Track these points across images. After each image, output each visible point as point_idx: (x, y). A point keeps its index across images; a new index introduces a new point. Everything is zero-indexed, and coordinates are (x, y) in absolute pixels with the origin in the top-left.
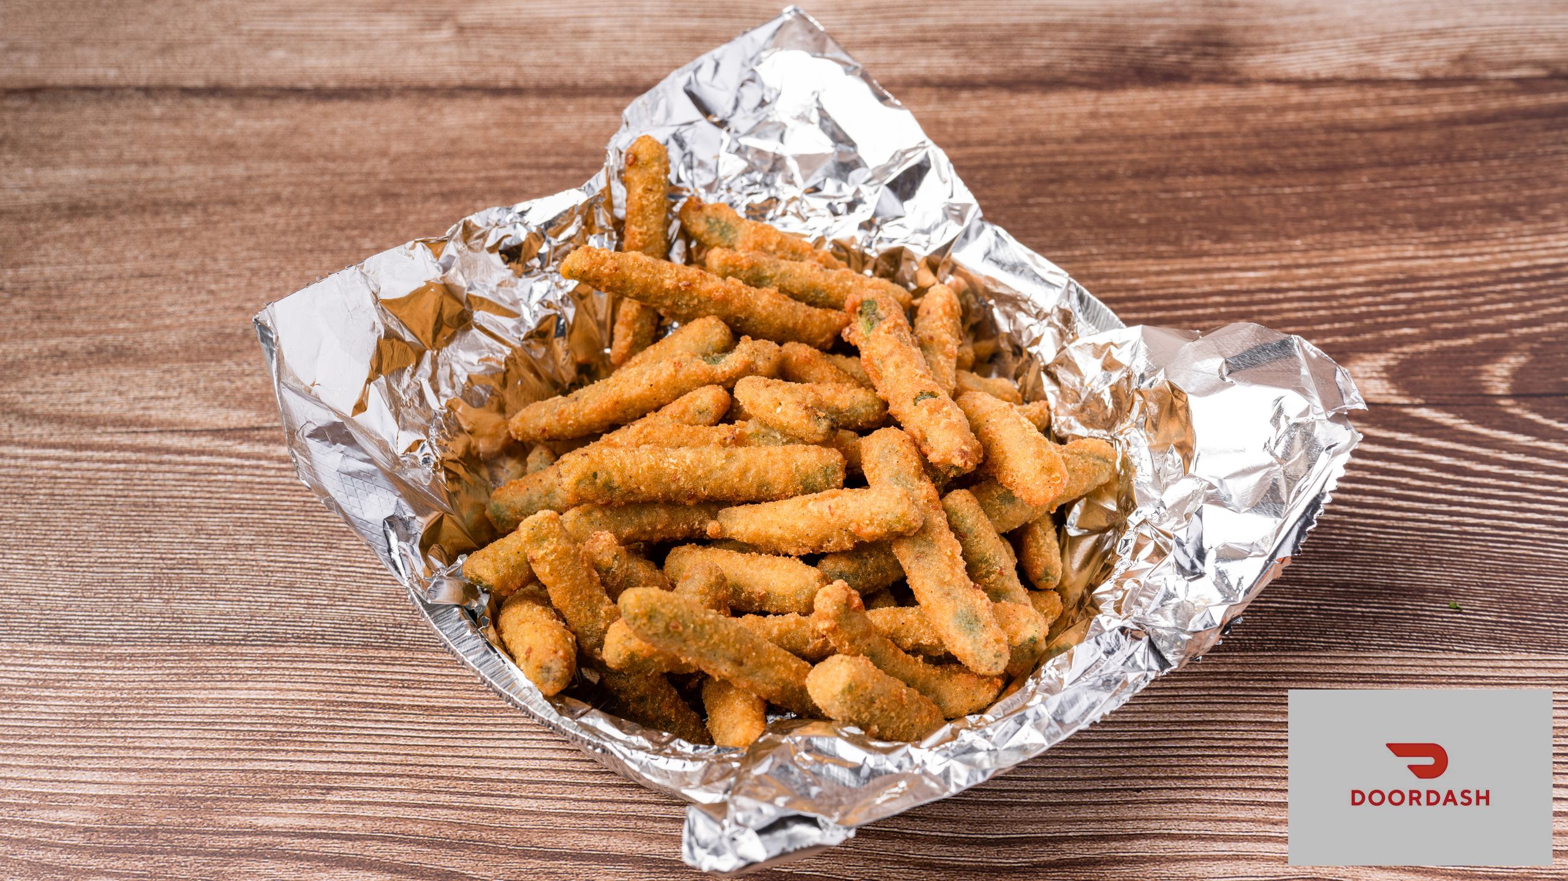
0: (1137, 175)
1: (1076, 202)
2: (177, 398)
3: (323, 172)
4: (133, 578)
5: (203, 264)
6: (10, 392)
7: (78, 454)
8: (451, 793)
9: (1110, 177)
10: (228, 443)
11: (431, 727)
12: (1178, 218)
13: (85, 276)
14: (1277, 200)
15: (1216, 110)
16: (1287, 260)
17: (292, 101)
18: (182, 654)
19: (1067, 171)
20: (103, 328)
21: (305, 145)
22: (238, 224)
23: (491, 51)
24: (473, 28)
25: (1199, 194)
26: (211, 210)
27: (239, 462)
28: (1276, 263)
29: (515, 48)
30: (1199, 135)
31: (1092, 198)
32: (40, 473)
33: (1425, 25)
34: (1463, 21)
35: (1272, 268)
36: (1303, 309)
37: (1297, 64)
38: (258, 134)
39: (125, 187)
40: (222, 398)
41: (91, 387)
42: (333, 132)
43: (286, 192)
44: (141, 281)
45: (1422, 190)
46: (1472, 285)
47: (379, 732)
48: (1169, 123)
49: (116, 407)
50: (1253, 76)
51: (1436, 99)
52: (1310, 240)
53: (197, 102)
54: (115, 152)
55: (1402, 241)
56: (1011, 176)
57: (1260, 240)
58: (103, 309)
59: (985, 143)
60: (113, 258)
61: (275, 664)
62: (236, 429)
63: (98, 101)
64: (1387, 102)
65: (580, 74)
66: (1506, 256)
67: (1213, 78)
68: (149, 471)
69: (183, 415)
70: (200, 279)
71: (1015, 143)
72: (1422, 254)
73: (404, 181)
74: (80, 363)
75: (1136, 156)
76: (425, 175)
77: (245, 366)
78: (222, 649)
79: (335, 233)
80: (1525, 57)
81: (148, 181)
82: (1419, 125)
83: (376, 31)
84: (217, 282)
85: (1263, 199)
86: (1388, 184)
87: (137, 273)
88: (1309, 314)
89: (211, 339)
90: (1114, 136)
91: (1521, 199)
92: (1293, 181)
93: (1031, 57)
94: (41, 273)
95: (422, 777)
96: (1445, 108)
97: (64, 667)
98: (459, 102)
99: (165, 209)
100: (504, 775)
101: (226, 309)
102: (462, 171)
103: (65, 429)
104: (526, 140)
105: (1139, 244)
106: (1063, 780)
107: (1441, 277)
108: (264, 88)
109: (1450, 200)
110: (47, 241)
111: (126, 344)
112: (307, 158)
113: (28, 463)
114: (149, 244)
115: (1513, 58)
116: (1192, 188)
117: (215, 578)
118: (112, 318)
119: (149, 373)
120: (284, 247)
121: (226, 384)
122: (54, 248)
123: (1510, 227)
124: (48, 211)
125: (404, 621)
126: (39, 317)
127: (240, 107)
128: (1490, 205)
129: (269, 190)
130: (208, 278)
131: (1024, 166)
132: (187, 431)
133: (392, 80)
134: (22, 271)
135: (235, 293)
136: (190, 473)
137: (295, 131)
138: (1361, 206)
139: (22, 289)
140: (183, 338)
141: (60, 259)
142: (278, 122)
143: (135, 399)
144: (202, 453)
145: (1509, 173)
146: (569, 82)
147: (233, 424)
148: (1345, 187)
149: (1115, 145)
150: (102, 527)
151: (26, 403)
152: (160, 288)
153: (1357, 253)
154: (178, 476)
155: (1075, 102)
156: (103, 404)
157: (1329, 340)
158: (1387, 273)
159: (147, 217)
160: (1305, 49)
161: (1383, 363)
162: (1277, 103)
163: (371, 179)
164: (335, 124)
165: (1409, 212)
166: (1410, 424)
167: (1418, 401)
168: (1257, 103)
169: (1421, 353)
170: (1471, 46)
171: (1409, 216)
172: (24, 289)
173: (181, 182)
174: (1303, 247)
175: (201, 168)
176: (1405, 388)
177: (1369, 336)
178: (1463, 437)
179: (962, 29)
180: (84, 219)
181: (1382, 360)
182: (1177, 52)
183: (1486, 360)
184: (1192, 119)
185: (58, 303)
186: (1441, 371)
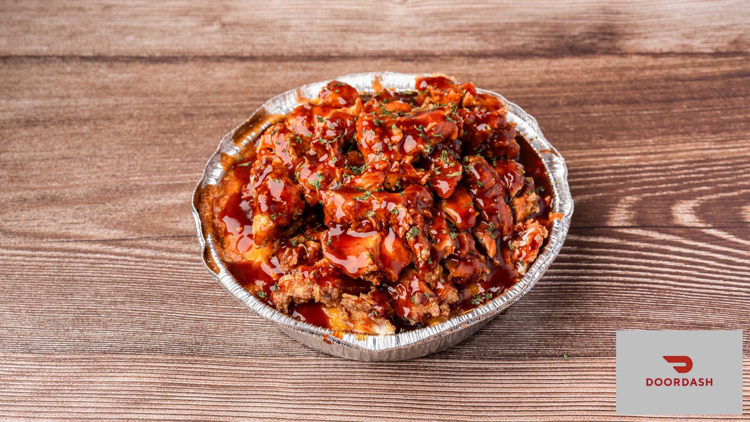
0: (569, 104)
2: (84, 223)
3: (154, 102)
4: (64, 319)
5: (94, 152)
7: (34, 253)
9: (555, 105)
10: (110, 247)
11: (215, 396)
12: (590, 128)
13: (34, 158)
14: (640, 118)
15: (610, 69)
16: (645, 150)
17: (137, 63)
18: (90, 359)
19: (533, 102)
20: (45, 186)
21: (145, 88)
22: (112, 130)
23: (239, 37)
24: (229, 24)
25: (600, 114)
26: (98, 123)
27: (116, 257)
28: (639, 152)
29: (251, 35)
30: (601, 82)
31: (546, 117)
32: (15, 263)
33: (717, 24)
34: (736, 22)
35: (637, 154)
36: (652, 177)
38: (120, 82)
39: (54, 110)
40: (106, 223)
41: (39, 217)
42: (159, 80)
43: (136, 113)
44: (63, 161)
45: (714, 112)
46: (738, 164)
48: (585, 76)
49: (52, 228)
50: (629, 51)
51: (721, 64)
52: (656, 139)
53: (89, 64)
54: (48, 91)
55: (703, 140)
57: (631, 139)
58: (45, 176)
60: (48, 149)
61: (136, 364)
62: (113, 240)
63: (38, 63)
64: (697, 65)
65: (285, 49)
67: (608, 52)
68: (70, 262)
69: (86, 232)
70: (93, 160)
71: (506, 87)
72: (713, 147)
73: (196, 107)
74: (33, 205)
75: (568, 94)
76: (206, 104)
77: (117, 206)
78: (109, 356)
79: (161, 135)
81: (65, 107)
82: (713, 78)
83: (180, 26)
84: (102, 161)
85: (633, 117)
86: (696, 109)
87: (61, 157)
88: (655, 179)
89: (99, 192)
90: (557, 83)
92: (648, 108)
93: (515, 41)
94: (12, 157)
96: (726, 68)
97: (31, 365)
98: (223, 64)
99: (74, 122)
101: (107, 176)
102: (225, 102)
103: (27, 240)
104: (258, 85)
105: (570, 142)
107: (722, 159)
108: (123, 57)
109: (728, 118)
110: (14, 139)
111: (57, 195)
112: (146, 95)
113: (9, 258)
114: (67, 141)
116: (597, 111)
117: (105, 320)
118: (49, 180)
119: (68, 210)
120: (136, 142)
121: (108, 216)
122: (18, 143)
124: (14, 123)
125: (201, 341)
126: (12, 180)
127: (111, 67)
129: (127, 112)
130: (97, 159)
132: (89, 241)
133: (189, 52)
135: (111, 167)
136: (91, 263)
137: (139, 80)
138: (683, 121)
140: (85, 192)
141: (22, 149)
142: (130, 75)
143: (62, 224)
144: (97, 252)
146: (279, 54)
147: (112, 237)
148: (675, 111)
149: (558, 88)
150: (47, 292)
151: (7, 226)
152: (73, 165)
153: (680, 146)
154: (85, 265)
155: (538, 65)
156: (46, 226)
157: (665, 193)
158: (695, 157)
159: (65, 126)
160: (656, 37)
161: (692, 205)
162: (641, 66)
163: (179, 106)
164: (160, 76)
165: (707, 124)
166: (705, 238)
167: (709, 225)
168: (631, 65)
169: (712, 200)
170: (740, 35)
171: (707, 127)
172: (4, 165)
173: (82, 108)
174: (653, 143)
175: (92, 100)
176: (703, 219)
177: (685, 191)
178: (732, 245)
179: (480, 25)
180: (33, 128)
181: (692, 204)
182: (590, 38)
183: (745, 204)
184: (597, 74)
185: (21, 173)
186: (721, 210)
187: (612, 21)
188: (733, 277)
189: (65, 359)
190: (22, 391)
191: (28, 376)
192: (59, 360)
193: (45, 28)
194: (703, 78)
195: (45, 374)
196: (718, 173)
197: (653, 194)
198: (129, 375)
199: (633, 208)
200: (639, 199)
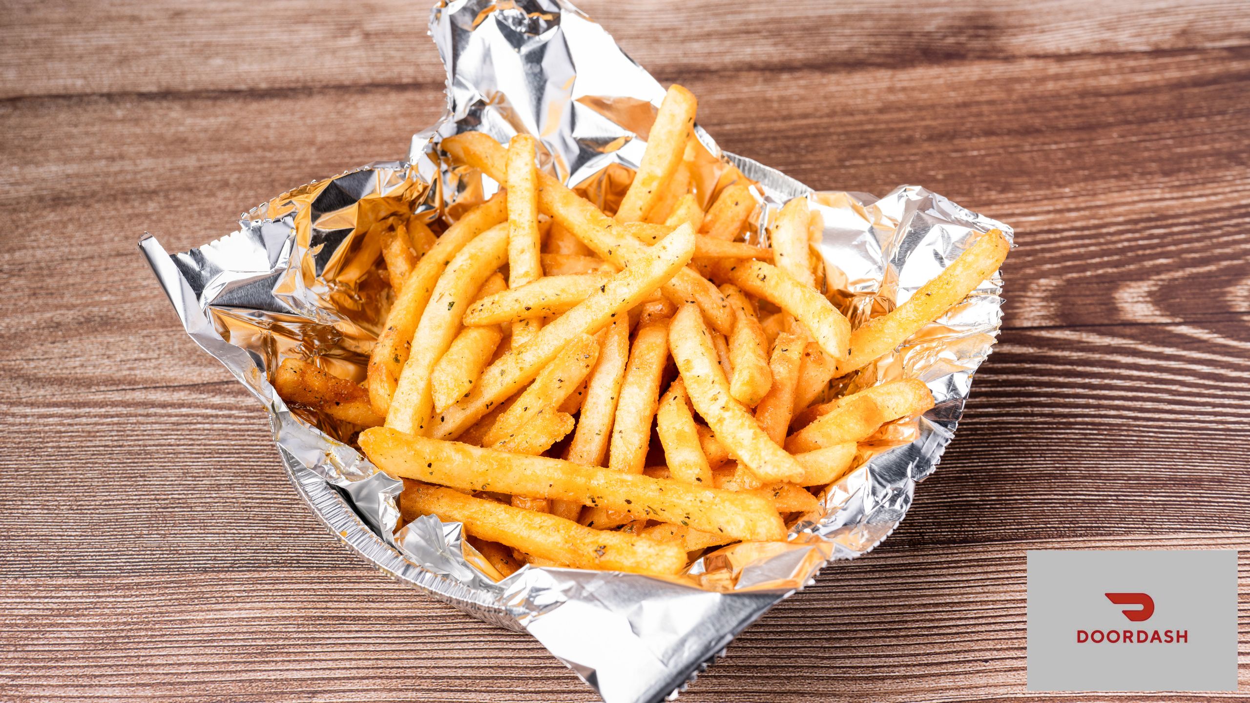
0: (930, 138)
1: (884, 163)
2: (157, 359)
3: (262, 161)
4: (133, 517)
6: (15, 360)
7: (78, 411)
8: (417, 690)
9: (909, 141)
10: (203, 396)
11: (395, 635)
12: (968, 174)
13: (70, 257)
14: (1047, 155)
15: (990, 82)
16: (1060, 205)
17: (231, 100)
18: (180, 582)
19: (874, 137)
20: (89, 301)
21: (245, 138)
23: (393, 53)
24: (377, 34)
25: (983, 152)
26: (171, 197)
27: (214, 412)
28: (1051, 208)
29: (413, 50)
30: (978, 103)
31: (897, 159)
32: (47, 428)
35: (1048, 212)
36: (1077, 246)
37: (1052, 42)
38: (205, 130)
39: (98, 179)
40: (194, 357)
41: (83, 352)
42: (268, 126)
43: (233, 179)
44: (118, 260)
45: (1162, 142)
46: (1210, 221)
47: (352, 641)
48: (952, 94)
49: (106, 368)
50: (1017, 53)
51: (1166, 67)
52: (1076, 187)
53: (152, 104)
54: (87, 150)
55: (1150, 186)
56: (829, 143)
57: (1037, 189)
58: (88, 285)
59: (805, 116)
60: (93, 241)
61: (259, 587)
62: (208, 384)
63: (69, 106)
64: (1127, 70)
66: (1235, 195)
67: (985, 55)
68: (138, 423)
69: (163, 373)
71: (829, 115)
72: (1168, 196)
74: (72, 333)
75: (928, 123)
76: (347, 160)
78: (213, 575)
80: (1234, 29)
81: (116, 174)
82: (1154, 89)
83: (296, 39)
85: (1034, 154)
86: (1134, 139)
87: (113, 253)
88: (1082, 250)
90: (908, 107)
91: (1242, 147)
92: (1057, 139)
93: (836, 44)
94: (33, 256)
95: (391, 678)
96: (1173, 74)
97: (81, 597)
98: (370, 97)
99: (133, 197)
100: (460, 672)
102: (378, 155)
103: (65, 389)
106: (924, 654)
107: (1185, 215)
108: (207, 91)
109: (1185, 150)
110: (35, 228)
111: (110, 314)
112: (248, 150)
113: (36, 421)
114: (122, 227)
115: (1225, 31)
116: (976, 148)
117: (202, 516)
118: (96, 292)
119: (131, 338)
122: (43, 234)
123: (1236, 170)
124: (34, 202)
126: (34, 294)
127: (188, 108)
128: (1217, 153)
129: (218, 177)
131: (839, 134)
132: (167, 387)
133: (313, 81)
134: (17, 255)
136: (173, 424)
137: (236, 126)
138: (1115, 157)
139: (18, 270)
140: (157, 308)
141: (49, 243)
142: (220, 119)
143: (121, 361)
144: (182, 405)
145: (1230, 126)
147: (206, 380)
148: (1100, 142)
149: (910, 114)
150: (103, 474)
151: (29, 368)
152: (135, 265)
153: (1115, 197)
154: (163, 427)
155: (875, 79)
156: (94, 366)
157: (1100, 272)
158: (1141, 213)
159: (119, 204)
160: (1057, 29)
161: (1147, 289)
162: (1039, 75)
163: (303, 165)
164: (269, 119)
165: (1153, 161)
166: (1174, 340)
167: (1178, 320)
168: (1022, 75)
169: (1176, 279)
170: (1191, 22)
171: (1154, 165)
172: (20, 270)
173: (144, 174)
174: (1071, 194)
175: (160, 161)
176: (1166, 310)
177: (1132, 267)
178: (1218, 349)
179: (779, 21)
180: (66, 208)
181: (1145, 287)
182: (954, 35)
183: (1230, 283)
184: (971, 90)
185: (49, 281)
186: (1193, 294)
187: (986, 7)
188: (1226, 401)
189: (138, 584)
190: (68, 641)
191: (78, 616)
192: (128, 586)
193: (79, 51)
194: (1138, 91)
195: (107, 611)
196: (1180, 237)
197: (1082, 275)
198: (248, 606)
199: (1053, 298)
200: (1060, 282)
